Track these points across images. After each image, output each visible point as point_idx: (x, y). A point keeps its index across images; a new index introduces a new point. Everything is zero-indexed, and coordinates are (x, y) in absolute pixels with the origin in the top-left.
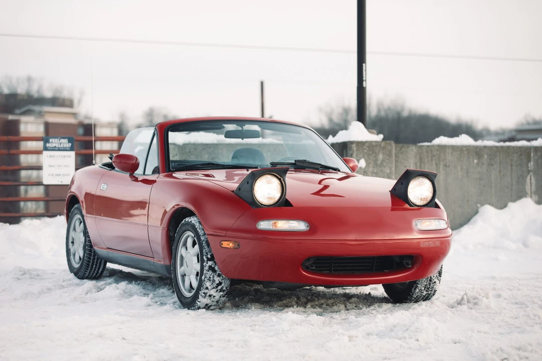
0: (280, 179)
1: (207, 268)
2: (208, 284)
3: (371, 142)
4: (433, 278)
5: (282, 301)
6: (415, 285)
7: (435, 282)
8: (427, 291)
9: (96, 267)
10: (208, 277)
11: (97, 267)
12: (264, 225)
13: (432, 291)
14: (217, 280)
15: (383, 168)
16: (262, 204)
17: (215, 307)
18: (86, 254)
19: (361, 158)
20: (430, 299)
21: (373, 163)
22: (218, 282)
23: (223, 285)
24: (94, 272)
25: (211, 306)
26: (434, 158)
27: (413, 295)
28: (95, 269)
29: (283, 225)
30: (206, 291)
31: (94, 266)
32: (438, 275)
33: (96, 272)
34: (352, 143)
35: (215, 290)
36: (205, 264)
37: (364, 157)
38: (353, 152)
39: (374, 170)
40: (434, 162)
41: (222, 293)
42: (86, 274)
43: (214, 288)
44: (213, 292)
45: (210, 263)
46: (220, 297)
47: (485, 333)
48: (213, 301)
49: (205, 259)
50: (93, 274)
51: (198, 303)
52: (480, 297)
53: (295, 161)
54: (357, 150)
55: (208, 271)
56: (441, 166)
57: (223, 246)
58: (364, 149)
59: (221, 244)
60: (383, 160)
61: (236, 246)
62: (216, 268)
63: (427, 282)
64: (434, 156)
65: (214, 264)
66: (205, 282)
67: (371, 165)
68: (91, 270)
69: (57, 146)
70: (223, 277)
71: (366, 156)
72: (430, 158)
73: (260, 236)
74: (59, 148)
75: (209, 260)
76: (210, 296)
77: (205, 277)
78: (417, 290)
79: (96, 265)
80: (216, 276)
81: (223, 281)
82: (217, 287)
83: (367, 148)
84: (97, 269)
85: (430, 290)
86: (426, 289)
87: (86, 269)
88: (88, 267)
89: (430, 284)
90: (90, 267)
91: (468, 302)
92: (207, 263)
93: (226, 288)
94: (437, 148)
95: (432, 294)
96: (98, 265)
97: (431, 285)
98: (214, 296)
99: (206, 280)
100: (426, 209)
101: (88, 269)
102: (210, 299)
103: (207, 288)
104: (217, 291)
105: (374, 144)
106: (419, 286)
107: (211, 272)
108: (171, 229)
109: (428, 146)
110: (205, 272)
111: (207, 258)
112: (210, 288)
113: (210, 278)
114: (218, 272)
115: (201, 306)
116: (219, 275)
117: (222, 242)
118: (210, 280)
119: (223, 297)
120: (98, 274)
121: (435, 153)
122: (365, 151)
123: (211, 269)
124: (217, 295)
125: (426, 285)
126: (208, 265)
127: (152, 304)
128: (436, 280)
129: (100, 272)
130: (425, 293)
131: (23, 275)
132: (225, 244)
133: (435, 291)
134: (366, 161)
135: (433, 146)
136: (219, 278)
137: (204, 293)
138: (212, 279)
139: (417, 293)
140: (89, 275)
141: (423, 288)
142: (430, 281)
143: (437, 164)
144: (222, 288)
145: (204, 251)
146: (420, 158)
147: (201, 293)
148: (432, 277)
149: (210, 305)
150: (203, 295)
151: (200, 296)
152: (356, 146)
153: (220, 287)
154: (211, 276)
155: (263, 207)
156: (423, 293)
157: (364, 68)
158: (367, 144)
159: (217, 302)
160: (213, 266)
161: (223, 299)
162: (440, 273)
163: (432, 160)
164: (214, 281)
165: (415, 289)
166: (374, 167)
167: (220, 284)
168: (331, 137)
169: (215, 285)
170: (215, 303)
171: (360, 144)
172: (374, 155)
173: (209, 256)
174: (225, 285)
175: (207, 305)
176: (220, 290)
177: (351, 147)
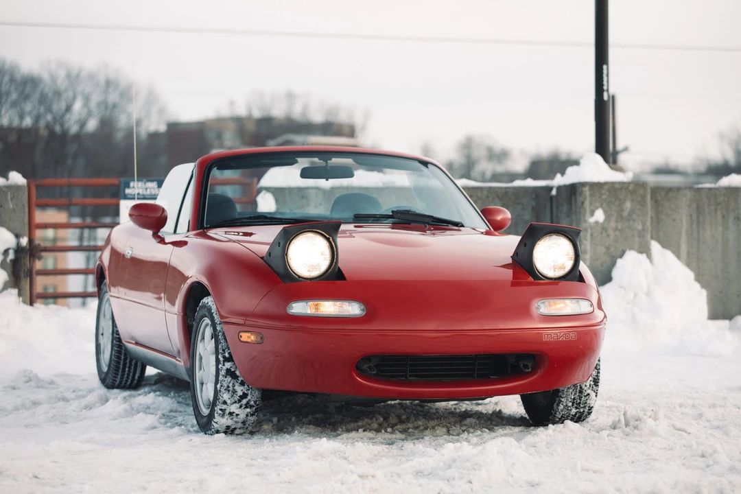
0: (328, 239)
1: (223, 372)
2: (226, 396)
3: (613, 183)
4: (585, 388)
5: (357, 422)
6: (557, 399)
7: (588, 394)
8: (576, 408)
9: (129, 371)
10: (226, 385)
11: (132, 371)
12: (299, 308)
13: (584, 407)
14: (240, 390)
15: (631, 222)
16: (299, 277)
17: (242, 431)
18: (113, 352)
19: (597, 208)
20: (584, 420)
21: (616, 214)
22: (241, 394)
23: (249, 397)
24: (128, 378)
25: (235, 429)
26: (720, 207)
27: (556, 413)
28: (128, 374)
29: (329, 308)
30: (224, 407)
31: (127, 369)
32: (592, 383)
33: (130, 378)
34: (583, 184)
35: (238, 405)
36: (220, 366)
37: (601, 206)
38: (585, 199)
39: (617, 226)
40: (719, 213)
41: (248, 410)
42: (116, 381)
43: (236, 402)
44: (234, 408)
45: (228, 365)
46: (247, 415)
47: (595, 472)
48: (236, 422)
49: (221, 359)
50: (127, 381)
51: (214, 424)
52: (645, 417)
53: (393, 212)
54: (591, 195)
55: (226, 377)
56: (731, 219)
57: (242, 339)
58: (603, 194)
59: (239, 337)
60: (632, 211)
61: (259, 340)
62: (238, 373)
63: (575, 394)
64: (719, 204)
65: (234, 367)
66: (221, 394)
67: (613, 219)
68: (123, 375)
69: (141, 193)
70: (248, 386)
71: (605, 205)
72: (713, 207)
73: (295, 325)
74: (144, 195)
75: (226, 360)
76: (231, 414)
77: (221, 386)
78: (561, 407)
79: (130, 368)
80: (237, 385)
81: (249, 392)
82: (240, 401)
83: (607, 193)
84: (131, 374)
85: (582, 406)
86: (575, 405)
87: (116, 374)
88: (118, 371)
89: (580, 398)
90: (121, 371)
91: (627, 425)
92: (224, 365)
93: (255, 402)
94: (724, 192)
95: (585, 413)
96: (133, 367)
97: (583, 399)
98: (237, 415)
99: (222, 390)
100: (563, 283)
101: (118, 375)
102: (232, 419)
103: (225, 403)
104: (241, 407)
105: (617, 186)
106: (563, 400)
107: (230, 379)
108: (188, 312)
109: (710, 189)
110: (221, 378)
111: (224, 357)
112: (229, 402)
113: (228, 387)
114: (240, 379)
115: (219, 429)
116: (242, 384)
117: (241, 334)
118: (229, 391)
119: (252, 415)
120: (135, 382)
121: (721, 199)
122: (604, 197)
123: (230, 373)
124: (243, 413)
125: (574, 399)
126: (225, 368)
127: (159, 425)
128: (589, 391)
129: (136, 378)
130: (574, 411)
131: (27, 382)
132: (245, 337)
133: (591, 408)
134: (605, 212)
135: (717, 189)
136: (242, 388)
137: (221, 410)
138: (231, 389)
139: (562, 411)
140: (121, 382)
141: (570, 404)
142: (581, 392)
143: (723, 216)
144: (248, 403)
145: (220, 347)
146: (698, 208)
147: (217, 409)
148: (583, 386)
149: (233, 427)
150: (220, 412)
151: (216, 415)
152: (590, 190)
153: (244, 401)
154: (231, 385)
155: (301, 281)
156: (571, 410)
157: (605, 72)
158: (606, 187)
159: (244, 423)
160: (233, 370)
161: (252, 419)
162: (596, 382)
163: (716, 210)
164: (234, 392)
165: (558, 405)
166: (617, 222)
167: (244, 396)
168: (559, 176)
169: (237, 398)
170: (240, 425)
171: (596, 187)
172: (617, 203)
173: (227, 355)
174: (253, 397)
175: (228, 427)
176: (246, 405)
177: (582, 191)
